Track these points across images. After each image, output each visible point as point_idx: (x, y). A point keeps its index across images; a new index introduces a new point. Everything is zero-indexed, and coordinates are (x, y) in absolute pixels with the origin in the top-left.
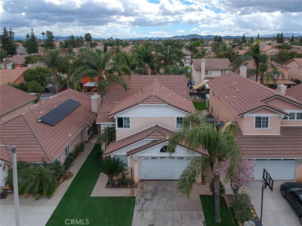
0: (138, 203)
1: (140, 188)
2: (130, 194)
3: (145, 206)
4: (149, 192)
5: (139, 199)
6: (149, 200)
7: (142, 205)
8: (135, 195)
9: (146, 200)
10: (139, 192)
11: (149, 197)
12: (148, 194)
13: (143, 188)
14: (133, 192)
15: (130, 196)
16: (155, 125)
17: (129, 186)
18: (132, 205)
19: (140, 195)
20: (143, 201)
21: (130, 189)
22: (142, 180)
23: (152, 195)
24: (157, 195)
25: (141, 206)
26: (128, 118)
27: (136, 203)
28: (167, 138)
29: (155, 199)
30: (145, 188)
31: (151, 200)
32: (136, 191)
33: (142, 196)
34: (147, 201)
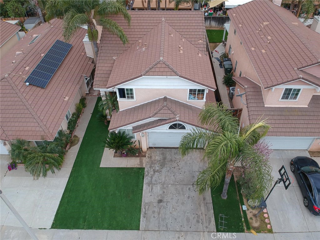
0: (147, 176)
1: (149, 158)
2: (138, 165)
3: (154, 178)
4: (157, 162)
5: (148, 170)
6: (157, 171)
7: (151, 177)
8: (144, 166)
9: (155, 171)
10: (147, 162)
11: (157, 168)
12: (156, 165)
13: (151, 157)
14: (141, 162)
15: (139, 167)
16: (163, 97)
17: (137, 155)
18: (141, 177)
19: (149, 166)
20: (152, 173)
21: (138, 158)
22: (150, 148)
23: (161, 165)
24: (166, 165)
25: (150, 179)
26: (131, 90)
27: (145, 175)
28: (178, 119)
29: (164, 170)
30: (153, 158)
31: (160, 171)
32: (145, 160)
33: (151, 167)
34: (156, 173)
